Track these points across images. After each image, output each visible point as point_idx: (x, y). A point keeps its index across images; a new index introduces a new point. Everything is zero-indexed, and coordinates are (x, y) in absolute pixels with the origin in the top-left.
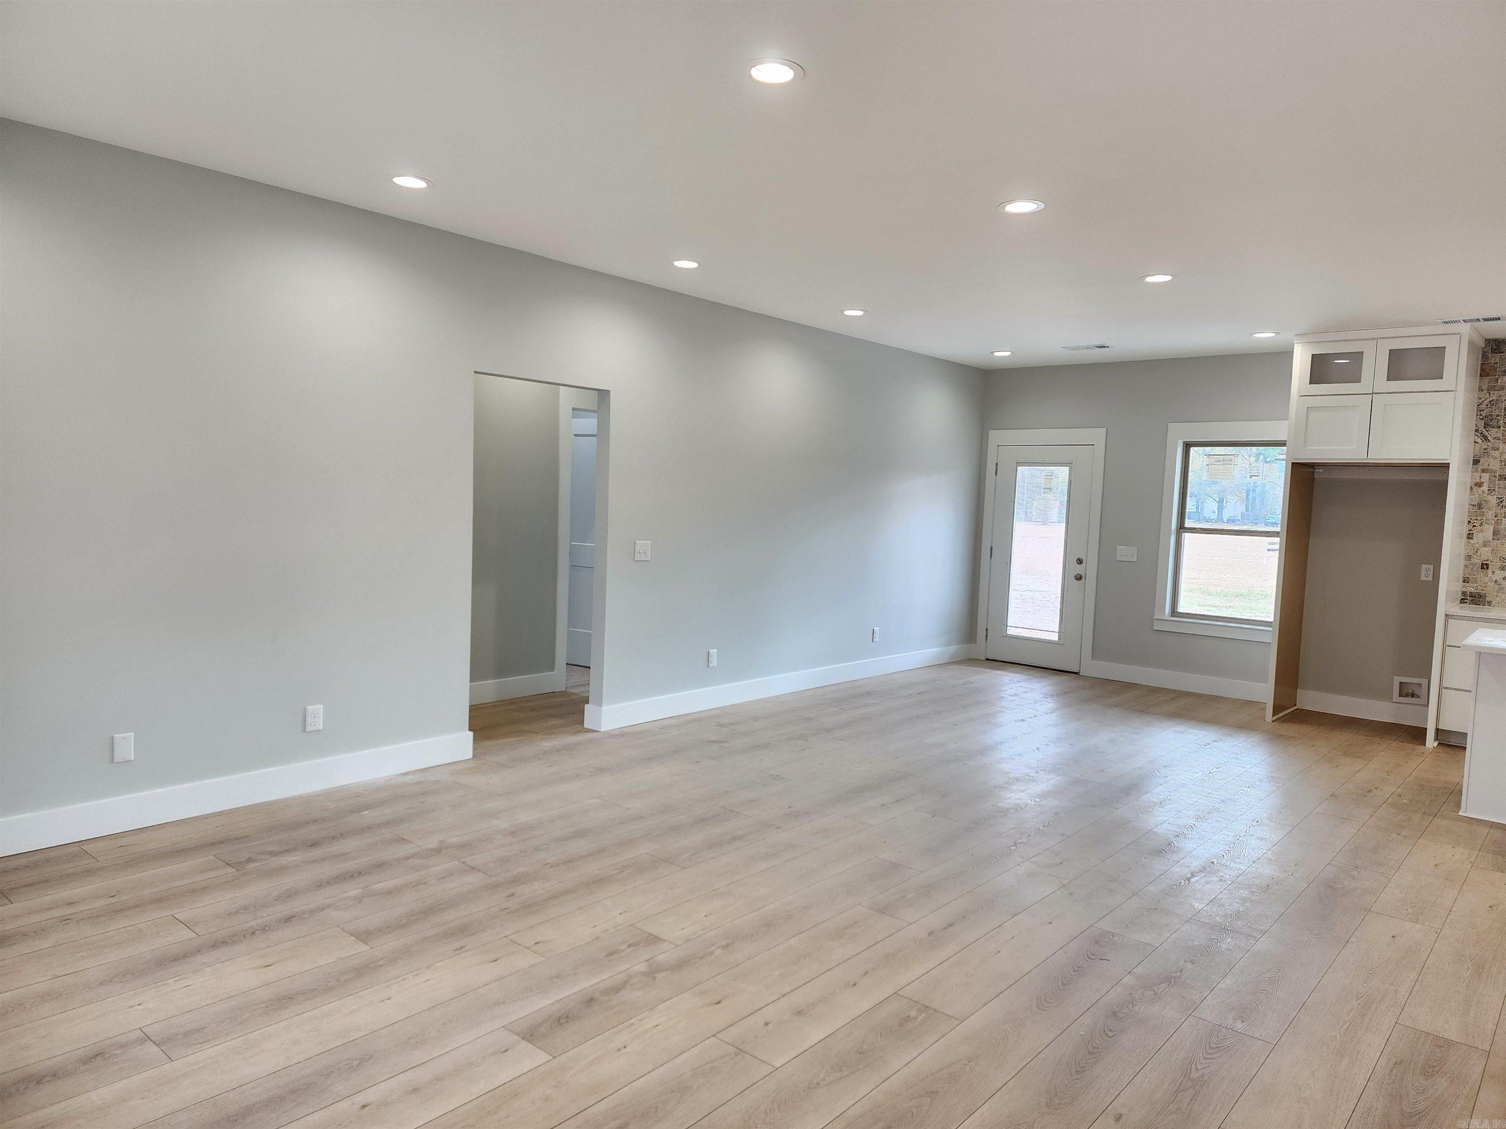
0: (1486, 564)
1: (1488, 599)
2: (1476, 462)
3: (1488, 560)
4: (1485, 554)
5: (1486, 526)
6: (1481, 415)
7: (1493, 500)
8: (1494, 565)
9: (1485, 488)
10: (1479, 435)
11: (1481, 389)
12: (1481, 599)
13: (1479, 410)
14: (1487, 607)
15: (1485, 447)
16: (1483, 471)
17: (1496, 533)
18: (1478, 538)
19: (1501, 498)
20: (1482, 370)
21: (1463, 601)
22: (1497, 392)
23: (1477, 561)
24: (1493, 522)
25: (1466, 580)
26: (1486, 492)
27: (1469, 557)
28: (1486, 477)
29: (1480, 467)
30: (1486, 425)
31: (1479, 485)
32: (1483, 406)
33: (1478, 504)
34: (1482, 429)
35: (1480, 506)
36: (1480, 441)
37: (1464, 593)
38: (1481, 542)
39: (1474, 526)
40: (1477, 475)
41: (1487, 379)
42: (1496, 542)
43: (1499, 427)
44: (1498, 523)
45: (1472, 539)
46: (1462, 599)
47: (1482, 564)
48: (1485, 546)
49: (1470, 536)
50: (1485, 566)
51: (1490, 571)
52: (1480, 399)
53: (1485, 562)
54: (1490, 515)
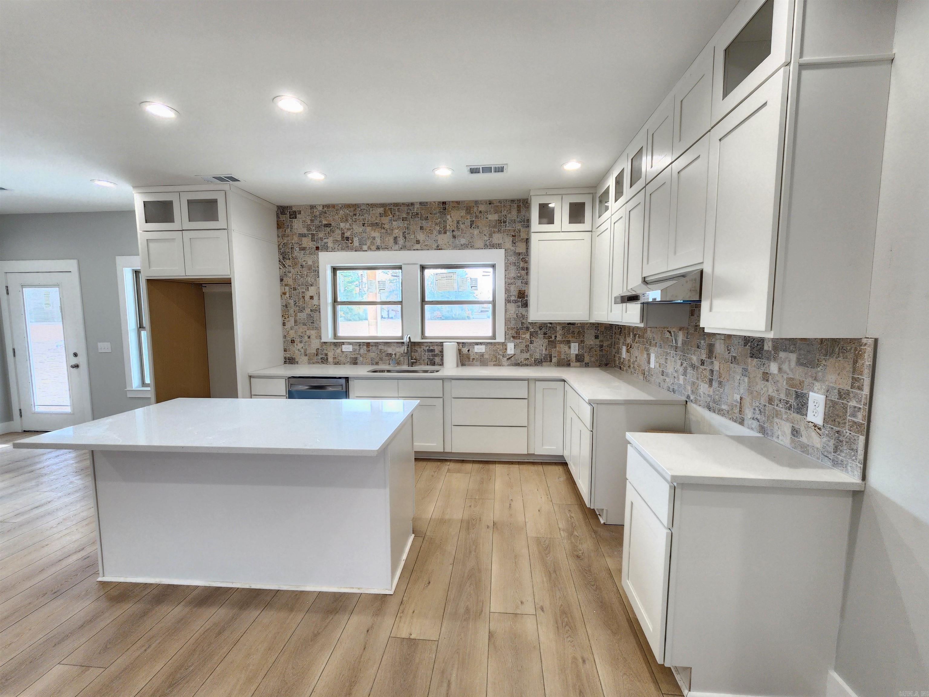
0: (293, 340)
1: (296, 361)
2: (282, 280)
3: (293, 338)
4: (292, 334)
5: (291, 318)
6: (280, 252)
7: (292, 302)
8: (297, 340)
9: (287, 295)
10: (281, 264)
11: (278, 237)
12: (293, 361)
13: (280, 249)
14: (296, 365)
15: (285, 271)
16: (286, 285)
17: (296, 322)
18: (288, 325)
19: (295, 301)
20: (278, 224)
21: (285, 362)
22: (286, 238)
23: (289, 339)
24: (293, 315)
25: (285, 350)
26: (288, 298)
27: (285, 337)
28: (287, 288)
29: (284, 283)
30: (284, 258)
31: (284, 294)
32: (281, 247)
33: (286, 305)
34: (282, 260)
35: (286, 306)
36: (282, 268)
37: (285, 358)
38: (289, 327)
39: (285, 318)
40: (283, 288)
41: (281, 230)
42: (296, 327)
43: (290, 259)
44: (296, 315)
45: (285, 326)
46: (285, 361)
47: (291, 340)
48: (291, 329)
49: (284, 324)
50: (293, 341)
51: (295, 344)
52: (279, 242)
53: (292, 339)
54: (291, 312)
